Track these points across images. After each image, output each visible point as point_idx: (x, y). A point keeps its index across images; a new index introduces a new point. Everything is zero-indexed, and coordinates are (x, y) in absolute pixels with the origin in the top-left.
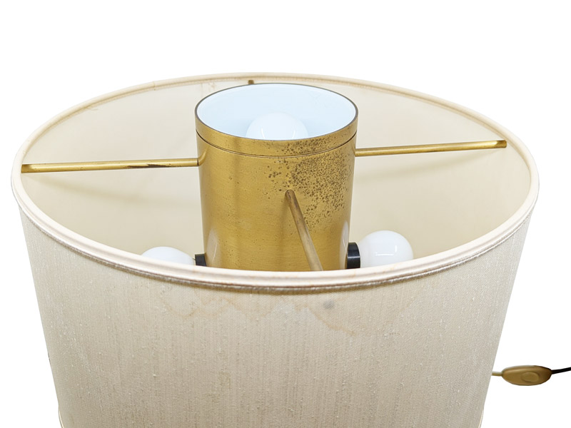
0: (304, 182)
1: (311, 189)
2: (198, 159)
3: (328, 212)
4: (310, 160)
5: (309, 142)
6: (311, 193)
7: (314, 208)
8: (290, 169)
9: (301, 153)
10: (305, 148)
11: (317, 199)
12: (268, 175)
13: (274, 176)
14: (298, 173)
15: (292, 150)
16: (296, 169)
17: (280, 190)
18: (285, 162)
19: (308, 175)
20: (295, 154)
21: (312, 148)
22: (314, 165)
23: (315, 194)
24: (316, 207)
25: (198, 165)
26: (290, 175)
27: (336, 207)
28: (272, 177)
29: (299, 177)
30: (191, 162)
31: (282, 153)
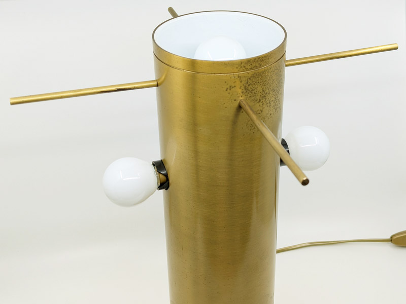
0: (253, 92)
1: (258, 97)
2: (157, 81)
3: (270, 114)
4: (258, 74)
5: (257, 59)
6: (258, 100)
7: (260, 112)
8: (243, 82)
9: (251, 69)
10: (254, 65)
11: (263, 104)
12: (226, 89)
13: (230, 89)
14: (249, 85)
15: (244, 67)
16: (247, 82)
17: (235, 100)
18: (239, 77)
19: (256, 86)
20: (247, 69)
21: (259, 64)
22: (260, 77)
23: (262, 101)
24: (262, 111)
25: (157, 85)
26: (243, 88)
27: (276, 110)
28: (228, 90)
29: (249, 88)
30: (152, 84)
31: (237, 70)
